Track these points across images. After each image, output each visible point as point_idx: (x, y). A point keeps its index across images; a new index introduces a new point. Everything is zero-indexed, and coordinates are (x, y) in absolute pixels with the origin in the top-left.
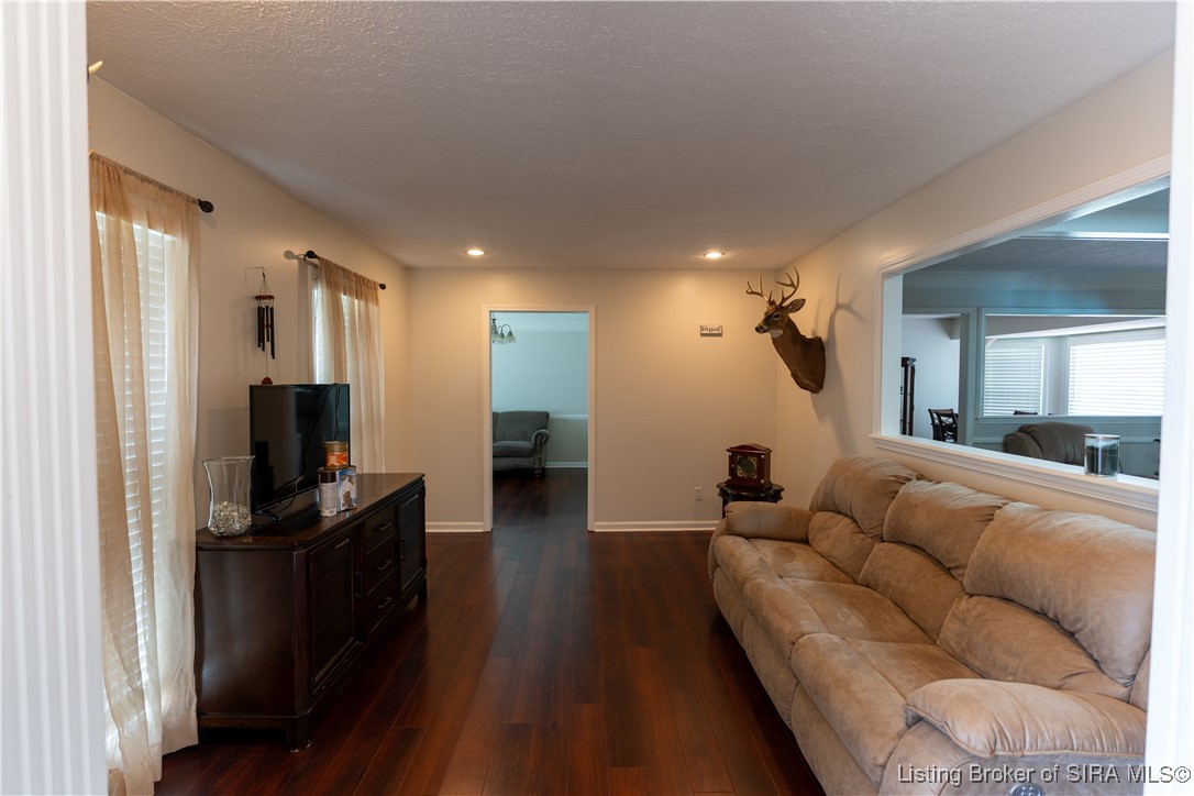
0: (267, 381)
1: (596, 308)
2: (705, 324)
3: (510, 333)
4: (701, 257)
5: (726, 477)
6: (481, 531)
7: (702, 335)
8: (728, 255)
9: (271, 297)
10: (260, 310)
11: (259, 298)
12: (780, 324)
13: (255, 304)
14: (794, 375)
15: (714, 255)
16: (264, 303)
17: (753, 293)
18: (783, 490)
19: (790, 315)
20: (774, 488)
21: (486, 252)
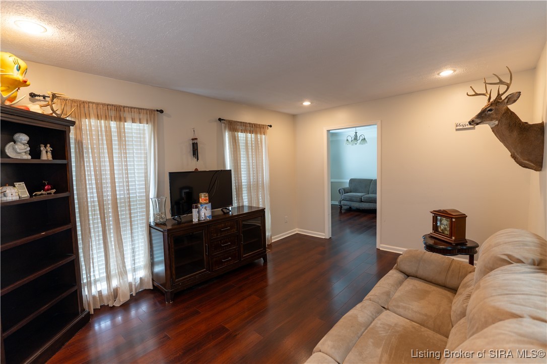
0: (196, 169)
1: (381, 121)
2: (458, 122)
3: (364, 139)
4: (437, 76)
5: (429, 230)
6: (324, 238)
7: (457, 130)
8: (459, 71)
9: (196, 139)
10: (193, 144)
11: (193, 139)
12: (494, 116)
13: (191, 142)
14: (513, 156)
15: (446, 73)
16: (195, 141)
17: (477, 94)
18: (477, 246)
19: (509, 106)
20: (469, 245)
21: (312, 103)
